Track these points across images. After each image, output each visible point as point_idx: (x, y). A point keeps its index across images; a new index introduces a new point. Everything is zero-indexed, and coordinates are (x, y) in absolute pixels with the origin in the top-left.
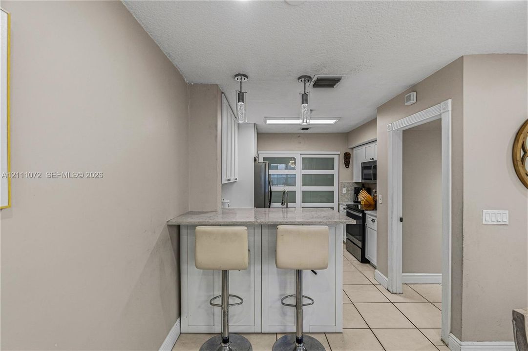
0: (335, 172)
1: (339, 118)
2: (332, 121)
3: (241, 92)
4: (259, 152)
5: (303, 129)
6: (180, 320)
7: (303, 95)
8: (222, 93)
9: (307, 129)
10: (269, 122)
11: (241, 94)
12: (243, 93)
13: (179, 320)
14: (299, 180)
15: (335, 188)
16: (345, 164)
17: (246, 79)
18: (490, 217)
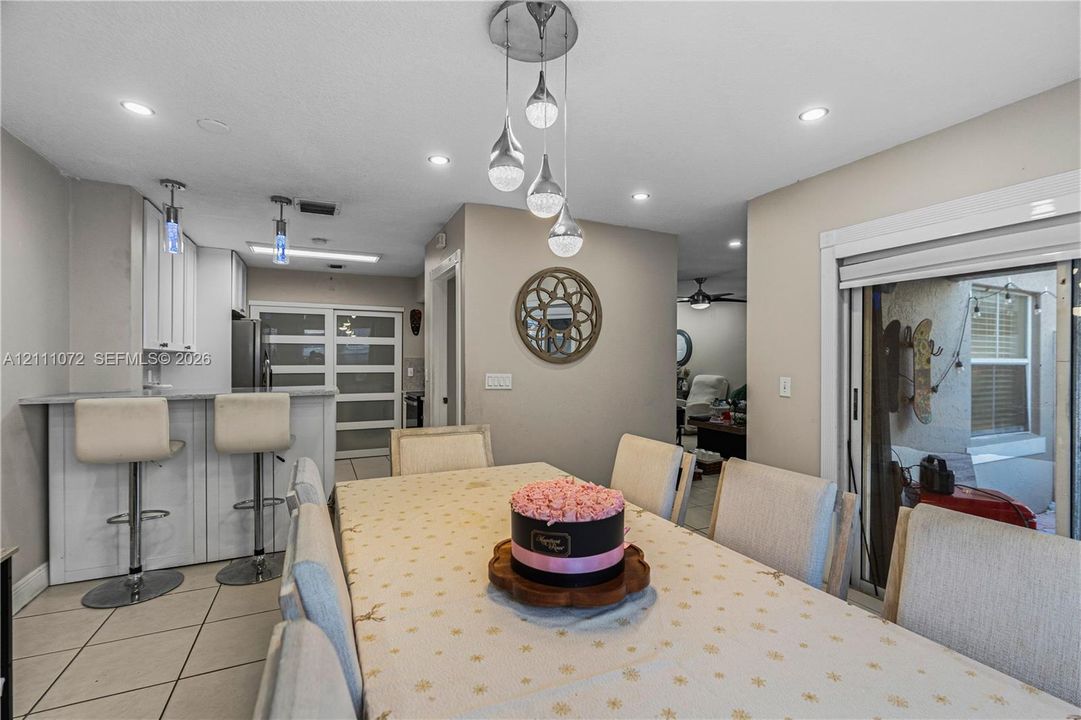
0: (396, 341)
1: (381, 256)
2: (373, 259)
3: (172, 206)
4: (251, 302)
5: (333, 266)
6: (48, 566)
7: (278, 222)
8: (145, 198)
9: (340, 267)
10: (257, 250)
11: (172, 210)
12: (176, 210)
13: (45, 565)
14: (331, 355)
15: (396, 369)
16: (412, 328)
17: (182, 189)
18: (493, 380)
